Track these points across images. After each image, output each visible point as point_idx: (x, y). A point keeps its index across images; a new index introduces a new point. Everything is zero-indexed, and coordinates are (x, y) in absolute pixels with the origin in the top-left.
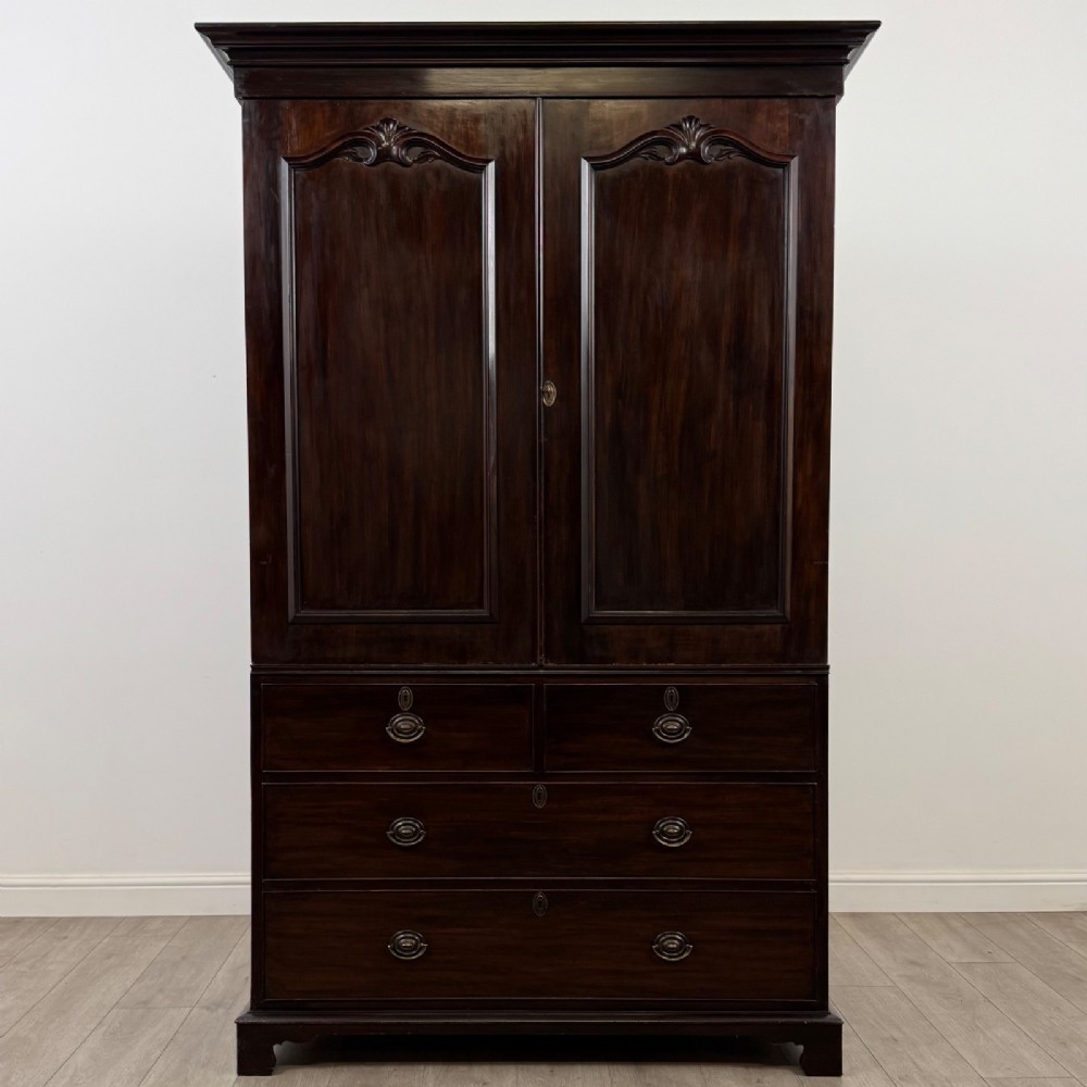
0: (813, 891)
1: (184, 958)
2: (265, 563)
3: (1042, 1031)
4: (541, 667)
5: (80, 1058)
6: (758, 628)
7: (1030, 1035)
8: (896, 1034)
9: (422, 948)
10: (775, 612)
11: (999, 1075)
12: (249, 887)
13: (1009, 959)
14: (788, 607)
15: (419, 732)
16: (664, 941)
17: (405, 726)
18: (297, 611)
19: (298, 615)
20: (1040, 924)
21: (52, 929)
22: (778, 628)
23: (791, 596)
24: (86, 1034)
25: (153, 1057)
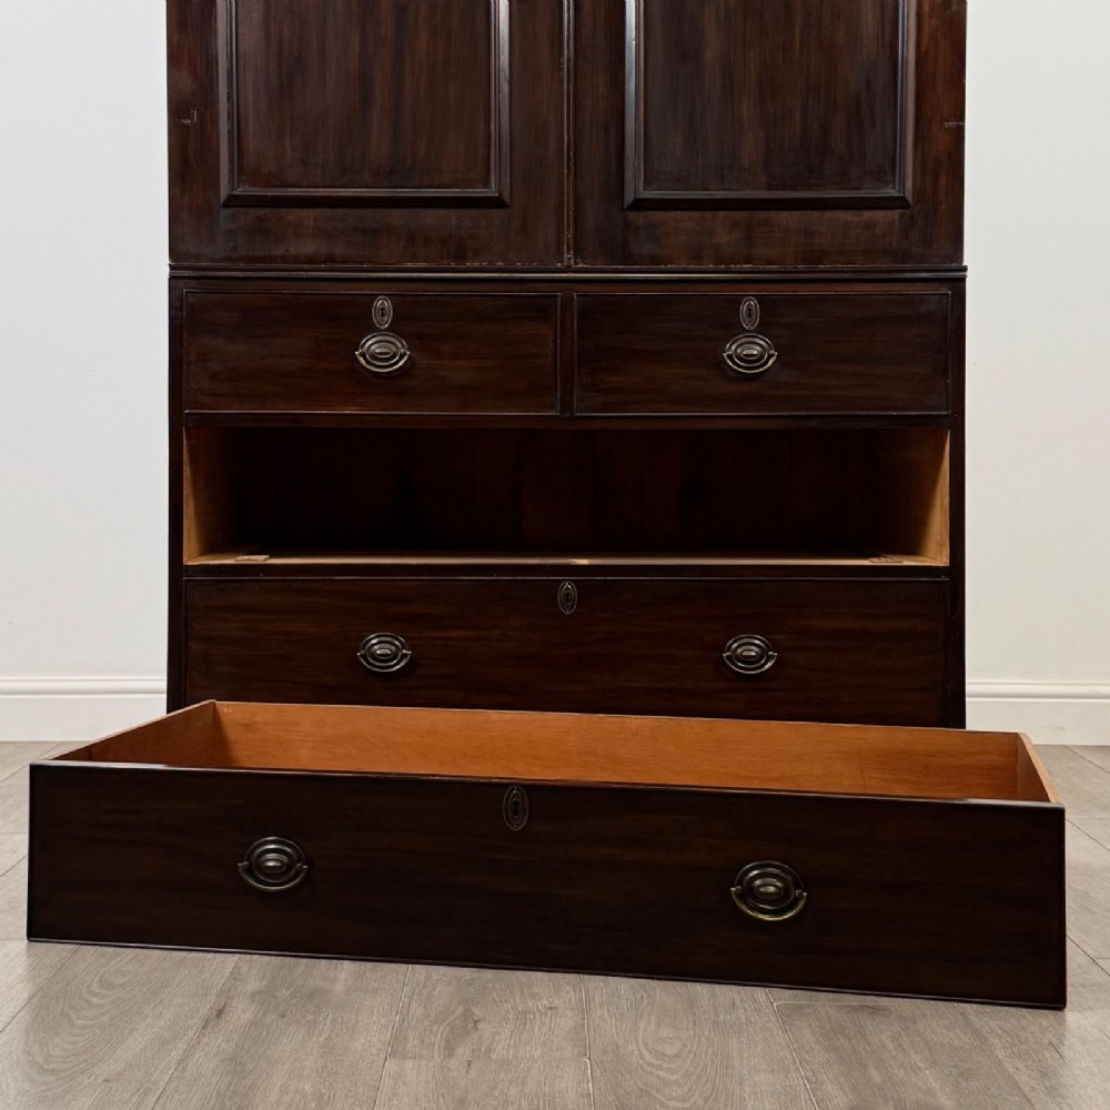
0: (944, 578)
2: (187, 122)
4: (567, 269)
6: (867, 215)
9: (404, 656)
10: (891, 192)
14: (909, 184)
15: (402, 357)
16: (737, 648)
17: (379, 349)
18: (233, 189)
19: (235, 193)
22: (895, 214)
23: (914, 169)
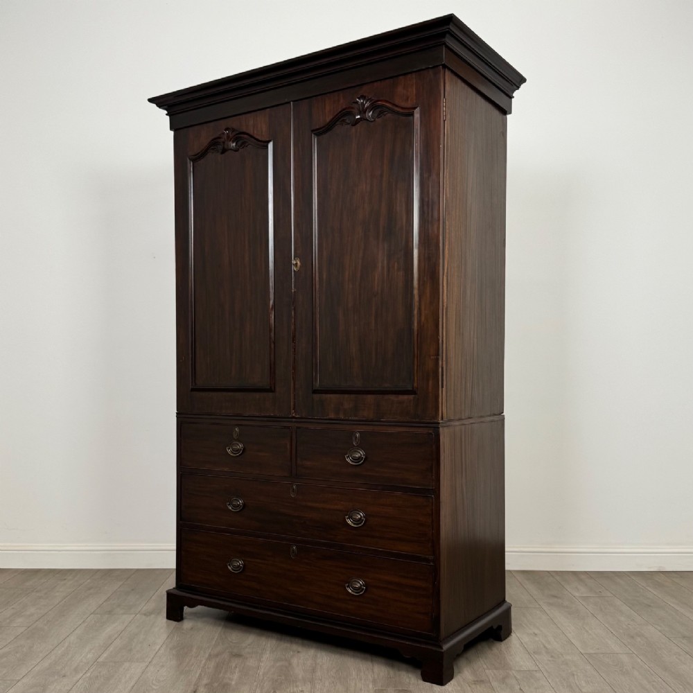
1: (133, 590)
3: (621, 631)
4: (294, 418)
5: (72, 638)
6: (401, 398)
7: (614, 633)
8: (536, 631)
9: (241, 567)
10: (409, 388)
11: (592, 651)
12: (175, 552)
13: (609, 594)
14: (415, 384)
15: (241, 450)
17: (235, 447)
18: (193, 386)
19: (193, 388)
20: (633, 577)
21: (58, 575)
22: (412, 397)
23: (418, 378)
24: (76, 627)
25: (113, 638)
